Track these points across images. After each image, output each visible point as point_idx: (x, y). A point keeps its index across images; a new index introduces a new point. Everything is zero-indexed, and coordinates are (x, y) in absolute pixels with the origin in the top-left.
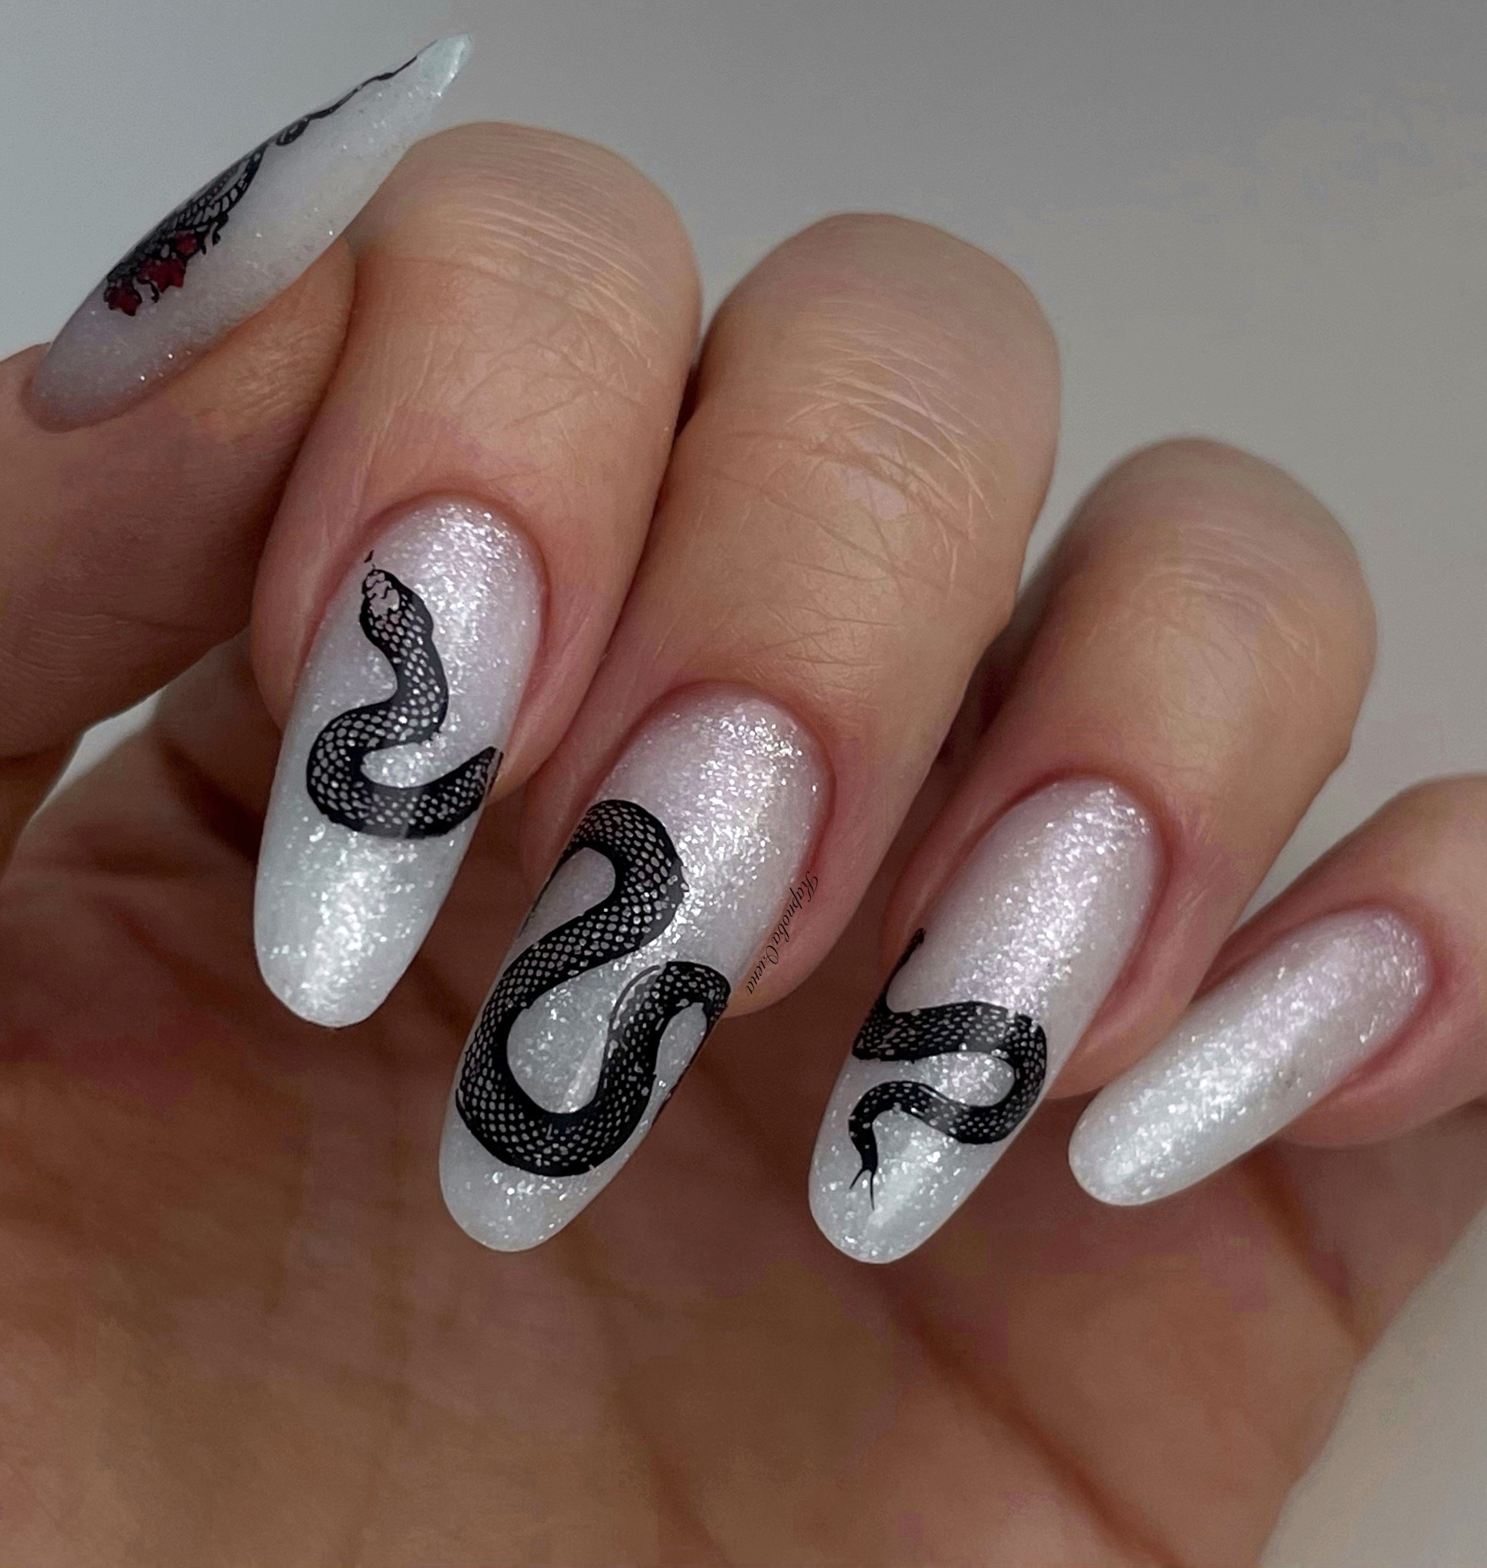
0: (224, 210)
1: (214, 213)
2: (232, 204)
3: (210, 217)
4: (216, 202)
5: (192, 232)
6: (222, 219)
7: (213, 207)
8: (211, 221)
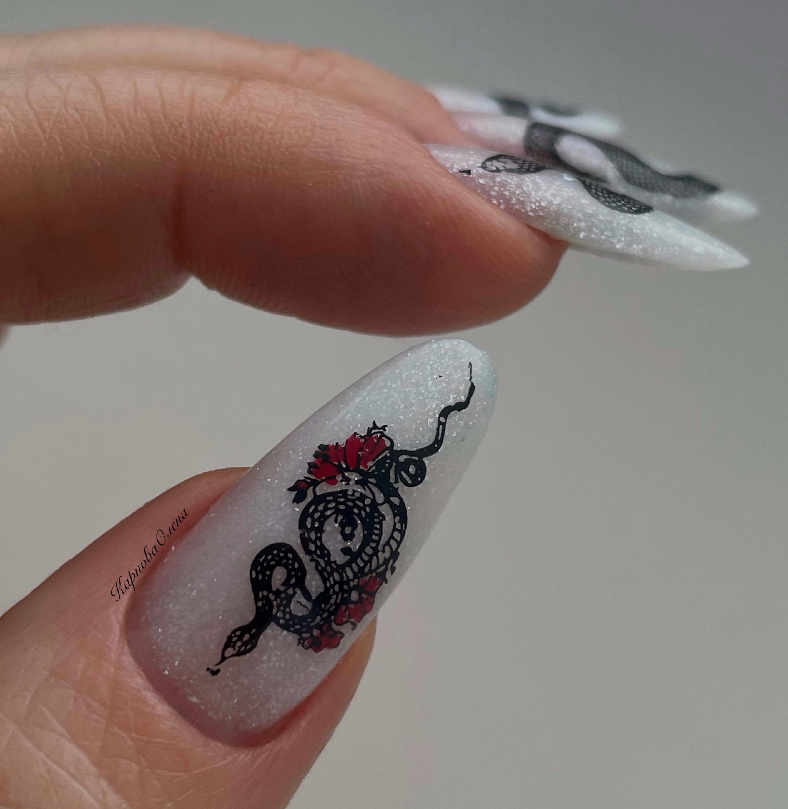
0: (394, 549)
1: (387, 554)
2: (399, 543)
3: (385, 559)
4: (384, 546)
5: (374, 574)
6: (395, 555)
7: (383, 551)
8: (386, 561)
